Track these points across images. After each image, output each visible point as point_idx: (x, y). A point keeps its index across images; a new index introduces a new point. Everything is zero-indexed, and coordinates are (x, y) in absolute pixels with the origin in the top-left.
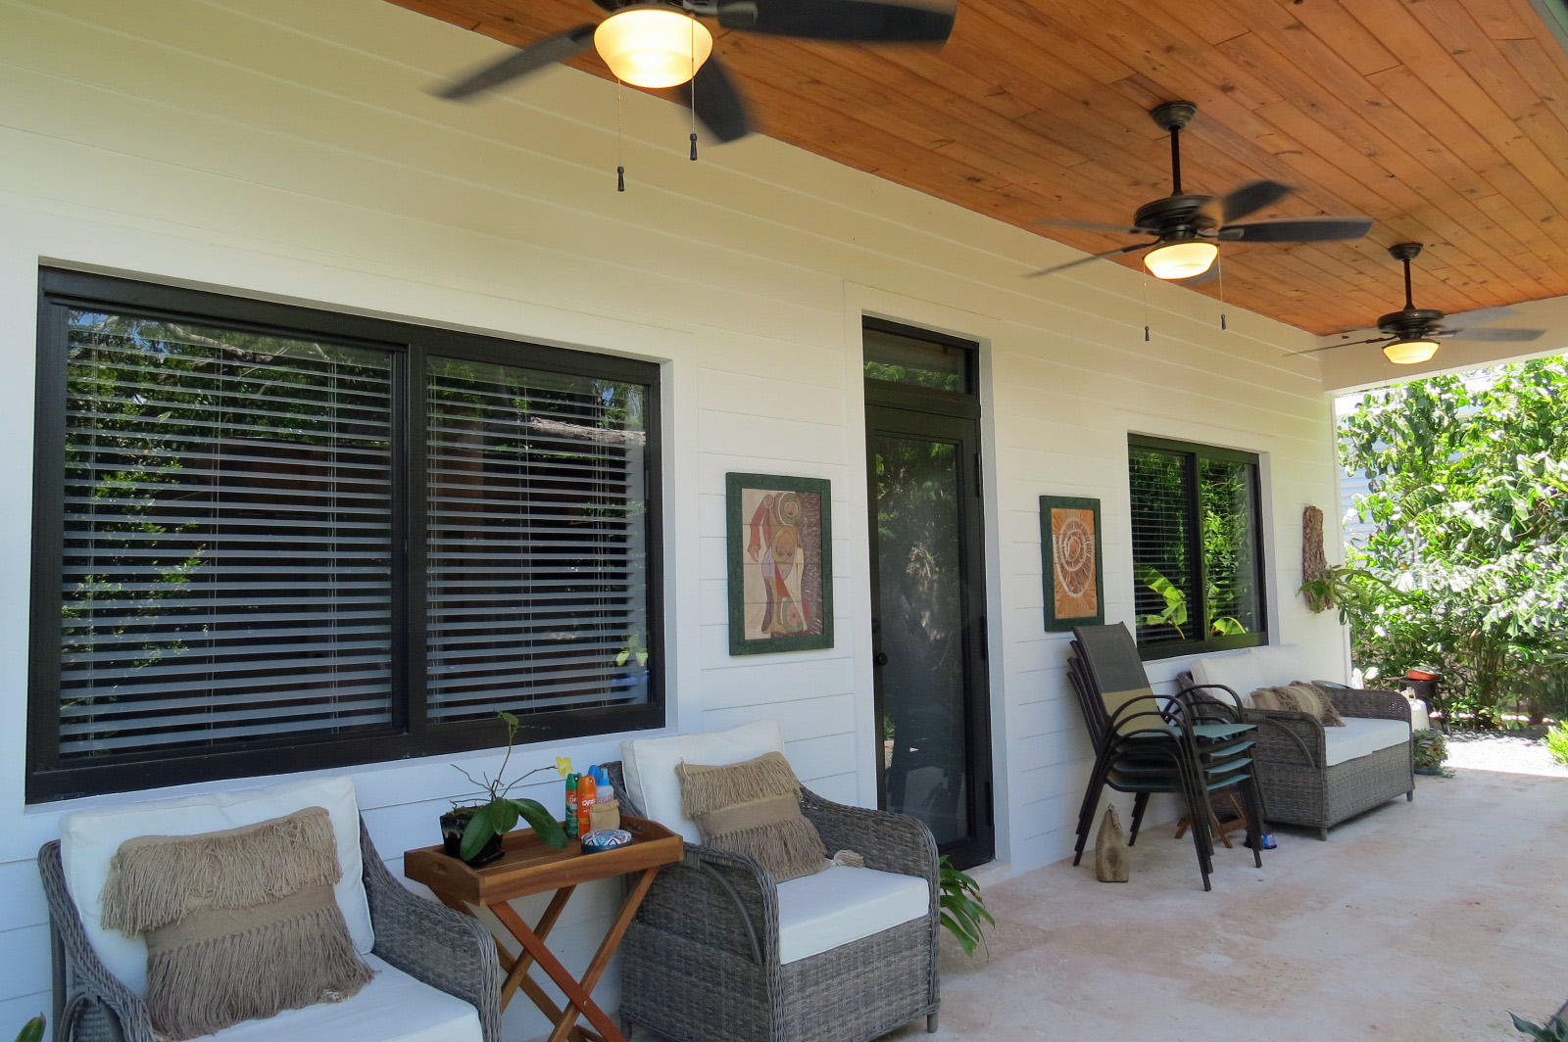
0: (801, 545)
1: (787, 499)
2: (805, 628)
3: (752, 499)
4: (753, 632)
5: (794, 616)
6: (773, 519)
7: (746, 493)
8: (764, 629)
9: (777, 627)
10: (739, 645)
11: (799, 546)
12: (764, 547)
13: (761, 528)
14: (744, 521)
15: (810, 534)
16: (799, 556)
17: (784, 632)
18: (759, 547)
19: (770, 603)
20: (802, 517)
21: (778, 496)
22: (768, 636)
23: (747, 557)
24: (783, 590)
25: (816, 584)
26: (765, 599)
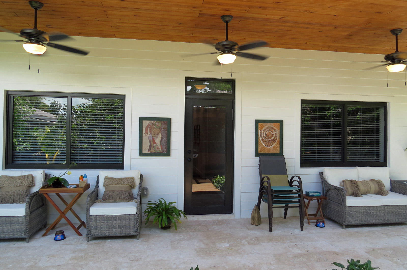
0: (161, 133)
1: (157, 122)
2: (161, 151)
3: (146, 123)
4: (145, 151)
5: (158, 148)
6: (152, 127)
7: (144, 122)
8: (148, 151)
9: (152, 150)
10: (141, 154)
11: (160, 133)
12: (149, 133)
13: (148, 129)
14: (143, 127)
15: (164, 130)
16: (160, 135)
17: (155, 152)
18: (148, 133)
19: (151, 145)
20: (161, 126)
21: (154, 122)
22: (149, 152)
23: (144, 135)
24: (154, 143)
25: (165, 141)
26: (149, 144)
